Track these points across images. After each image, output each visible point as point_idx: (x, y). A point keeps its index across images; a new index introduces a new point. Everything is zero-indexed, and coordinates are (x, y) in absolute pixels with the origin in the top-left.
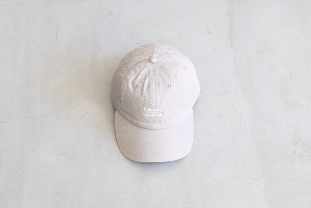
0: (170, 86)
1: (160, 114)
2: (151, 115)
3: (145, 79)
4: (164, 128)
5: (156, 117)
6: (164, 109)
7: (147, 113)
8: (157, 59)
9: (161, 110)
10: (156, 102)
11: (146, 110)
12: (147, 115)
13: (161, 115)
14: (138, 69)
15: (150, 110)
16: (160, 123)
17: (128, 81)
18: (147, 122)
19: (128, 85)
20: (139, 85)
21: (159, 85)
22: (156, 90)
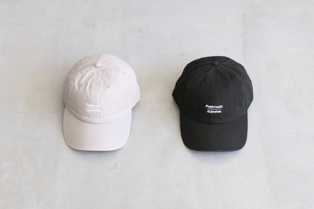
0: (109, 87)
1: (99, 109)
2: (91, 110)
3: (89, 79)
4: (103, 123)
5: (96, 112)
6: (102, 106)
7: (88, 108)
8: (101, 64)
9: (100, 106)
10: (96, 99)
11: (87, 106)
12: (88, 110)
13: (100, 111)
14: (84, 72)
15: (90, 106)
16: (99, 118)
17: (75, 80)
18: (88, 116)
19: (74, 84)
20: (83, 84)
21: (100, 85)
22: (97, 89)
